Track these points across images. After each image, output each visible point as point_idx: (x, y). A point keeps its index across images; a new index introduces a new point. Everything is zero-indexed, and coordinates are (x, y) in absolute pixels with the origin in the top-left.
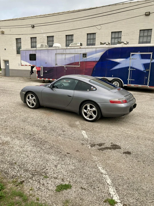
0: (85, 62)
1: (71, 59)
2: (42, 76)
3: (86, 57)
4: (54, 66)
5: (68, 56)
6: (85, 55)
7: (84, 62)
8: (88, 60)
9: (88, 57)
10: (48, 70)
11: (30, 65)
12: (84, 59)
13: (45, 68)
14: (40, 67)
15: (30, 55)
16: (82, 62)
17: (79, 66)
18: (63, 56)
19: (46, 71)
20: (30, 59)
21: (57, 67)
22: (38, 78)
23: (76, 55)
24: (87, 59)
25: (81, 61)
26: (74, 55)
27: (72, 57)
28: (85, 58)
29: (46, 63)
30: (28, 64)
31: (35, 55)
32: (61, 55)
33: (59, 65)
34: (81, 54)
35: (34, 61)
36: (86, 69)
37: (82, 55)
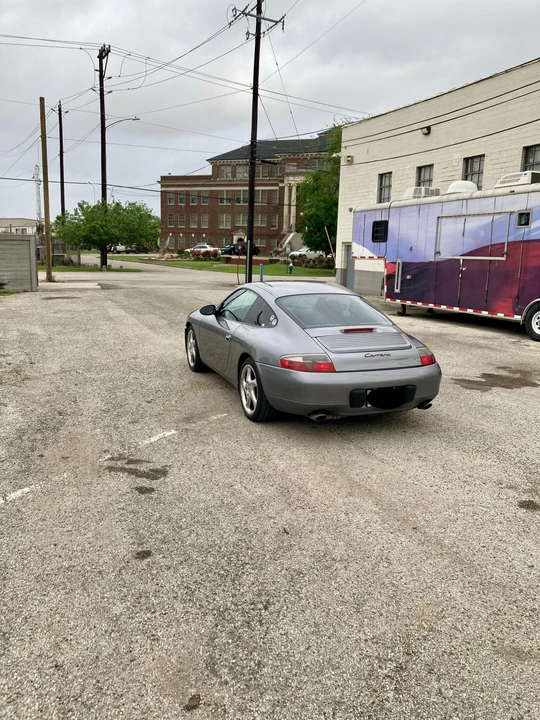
0: (524, 241)
1: (482, 232)
2: (397, 291)
3: (527, 223)
4: (430, 257)
5: (472, 224)
6: (524, 218)
7: (520, 242)
8: (533, 236)
9: (534, 225)
10: (414, 272)
11: (372, 255)
12: (522, 233)
13: (406, 266)
14: (395, 263)
15: (376, 224)
16: (515, 243)
17: (503, 259)
18: (459, 225)
19: (408, 277)
20: (375, 239)
21: (437, 263)
22: (387, 297)
23: (496, 217)
24: (529, 232)
25: (511, 239)
26: (490, 218)
27: (484, 227)
28: (525, 229)
29: (411, 249)
30: (367, 253)
31: (386, 223)
32: (453, 219)
33: (445, 255)
34: (511, 213)
35: (383, 244)
36: (525, 270)
37: (515, 218)
